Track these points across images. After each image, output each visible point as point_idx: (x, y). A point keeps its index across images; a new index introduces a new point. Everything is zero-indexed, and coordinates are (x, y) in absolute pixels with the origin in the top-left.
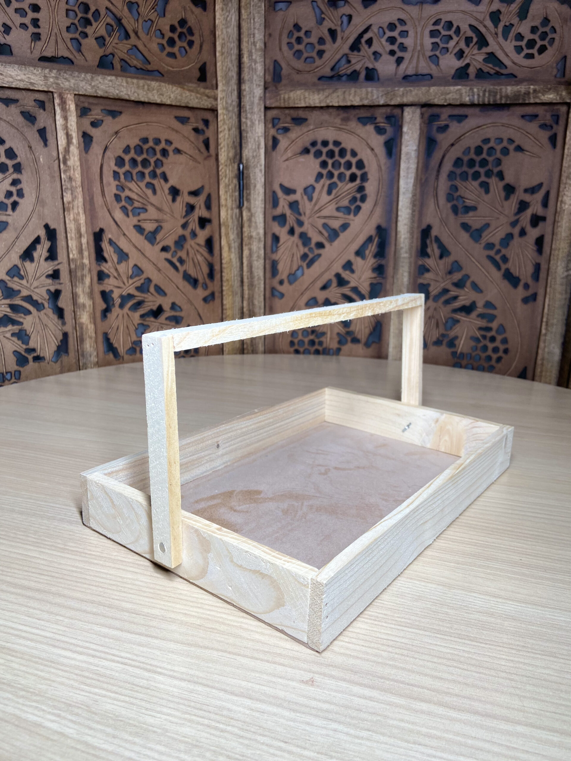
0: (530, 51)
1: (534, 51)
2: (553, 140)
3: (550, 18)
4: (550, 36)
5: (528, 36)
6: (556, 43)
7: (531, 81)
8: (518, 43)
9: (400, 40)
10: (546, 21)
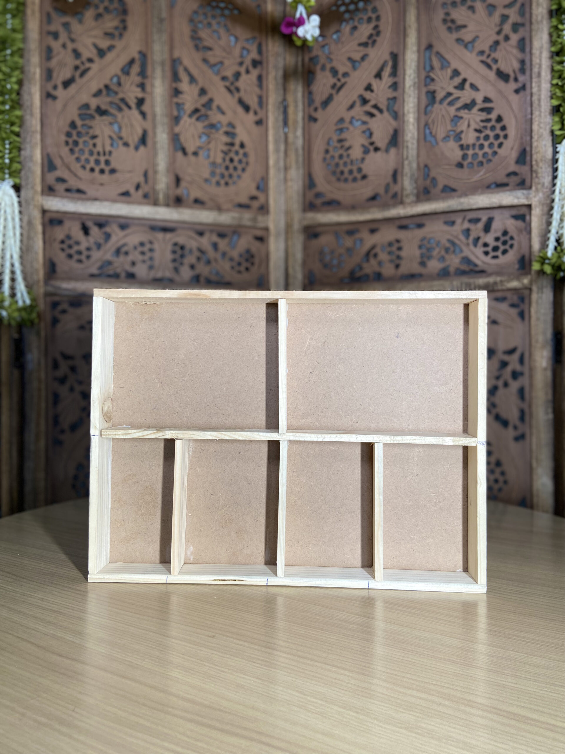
0: (495, 254)
1: (499, 253)
2: (522, 315)
3: (509, 230)
4: (510, 242)
5: (492, 243)
6: (516, 247)
7: (498, 274)
8: (486, 249)
9: (398, 253)
10: (505, 233)
